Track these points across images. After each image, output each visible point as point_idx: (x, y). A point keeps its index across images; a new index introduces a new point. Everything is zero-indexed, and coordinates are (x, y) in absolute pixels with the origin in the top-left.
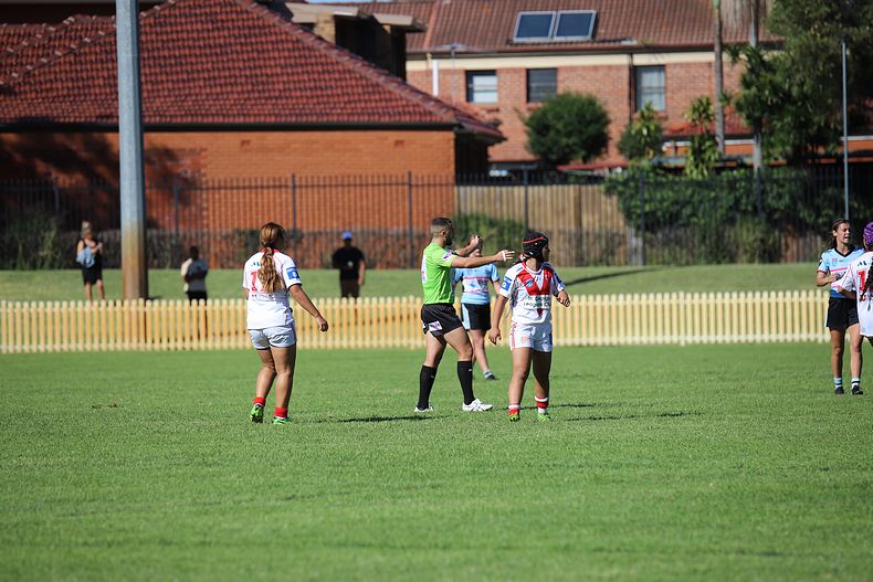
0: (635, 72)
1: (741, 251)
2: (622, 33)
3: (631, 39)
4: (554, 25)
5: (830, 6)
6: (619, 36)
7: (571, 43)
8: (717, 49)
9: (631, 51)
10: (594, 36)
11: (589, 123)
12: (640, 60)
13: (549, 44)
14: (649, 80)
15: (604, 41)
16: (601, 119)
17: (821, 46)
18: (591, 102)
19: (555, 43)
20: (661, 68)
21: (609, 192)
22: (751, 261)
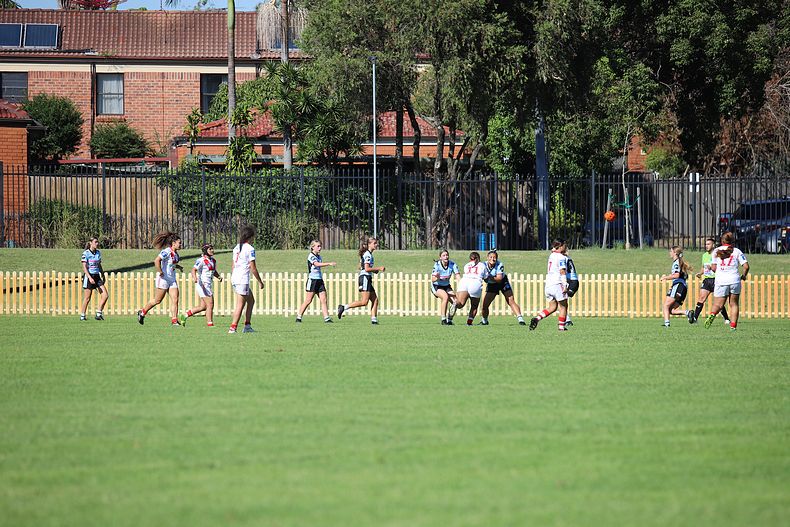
0: (97, 79)
1: (287, 237)
2: (84, 44)
3: (92, 50)
4: (23, 36)
5: (357, 32)
6: (82, 48)
7: (40, 51)
8: (230, 63)
9: (93, 61)
10: (59, 46)
11: (65, 123)
12: (101, 69)
13: (20, 51)
14: (109, 87)
15: (69, 52)
16: (75, 119)
17: (352, 66)
18: (66, 105)
19: (25, 51)
20: (120, 76)
21: (162, 184)
22: (295, 247)
